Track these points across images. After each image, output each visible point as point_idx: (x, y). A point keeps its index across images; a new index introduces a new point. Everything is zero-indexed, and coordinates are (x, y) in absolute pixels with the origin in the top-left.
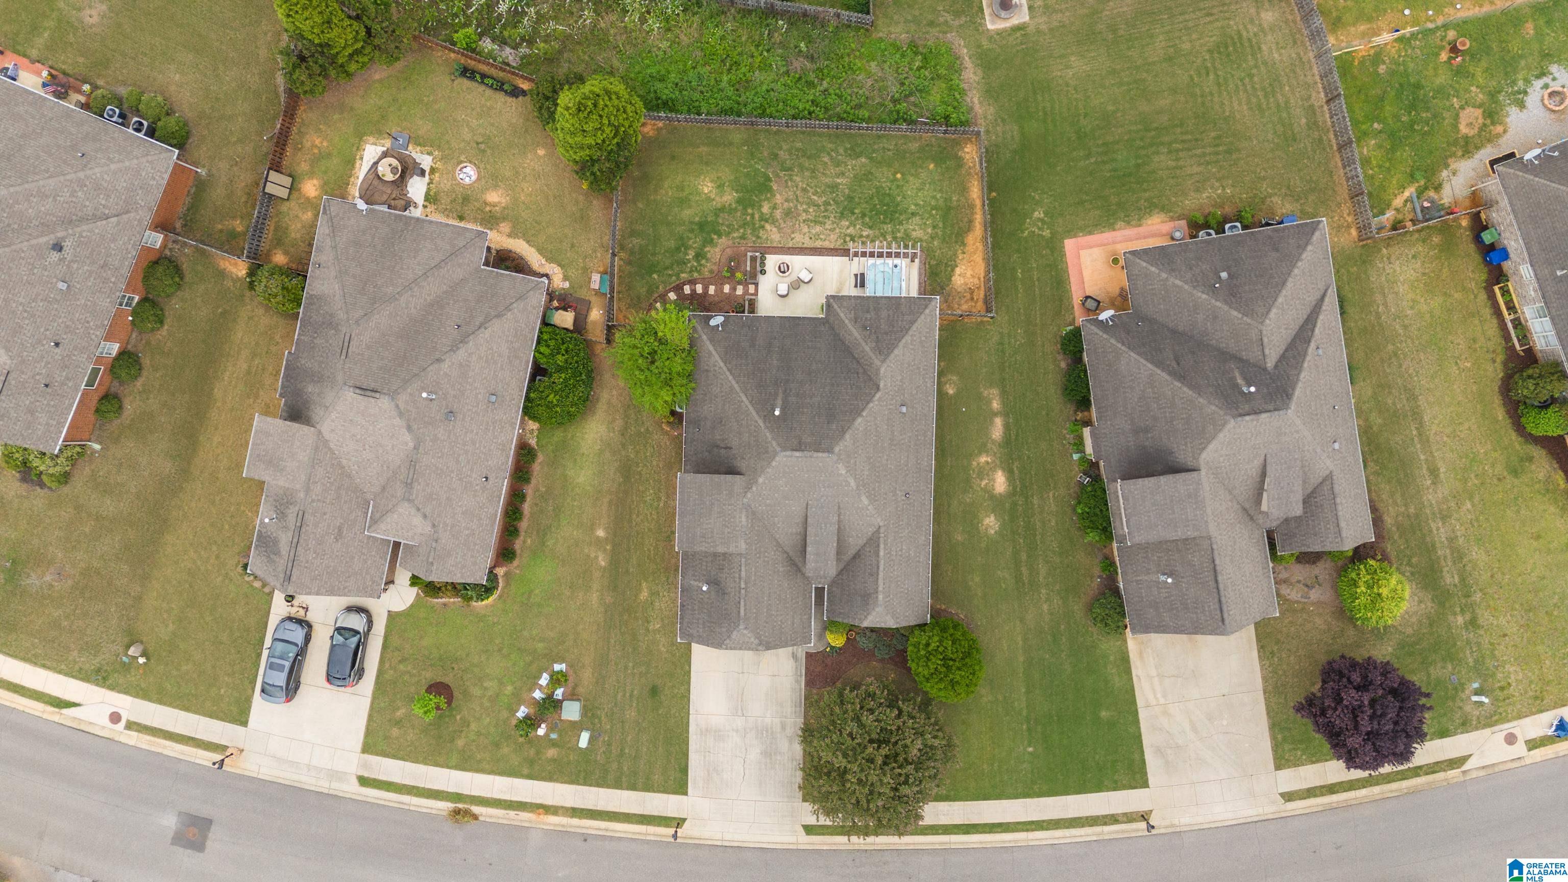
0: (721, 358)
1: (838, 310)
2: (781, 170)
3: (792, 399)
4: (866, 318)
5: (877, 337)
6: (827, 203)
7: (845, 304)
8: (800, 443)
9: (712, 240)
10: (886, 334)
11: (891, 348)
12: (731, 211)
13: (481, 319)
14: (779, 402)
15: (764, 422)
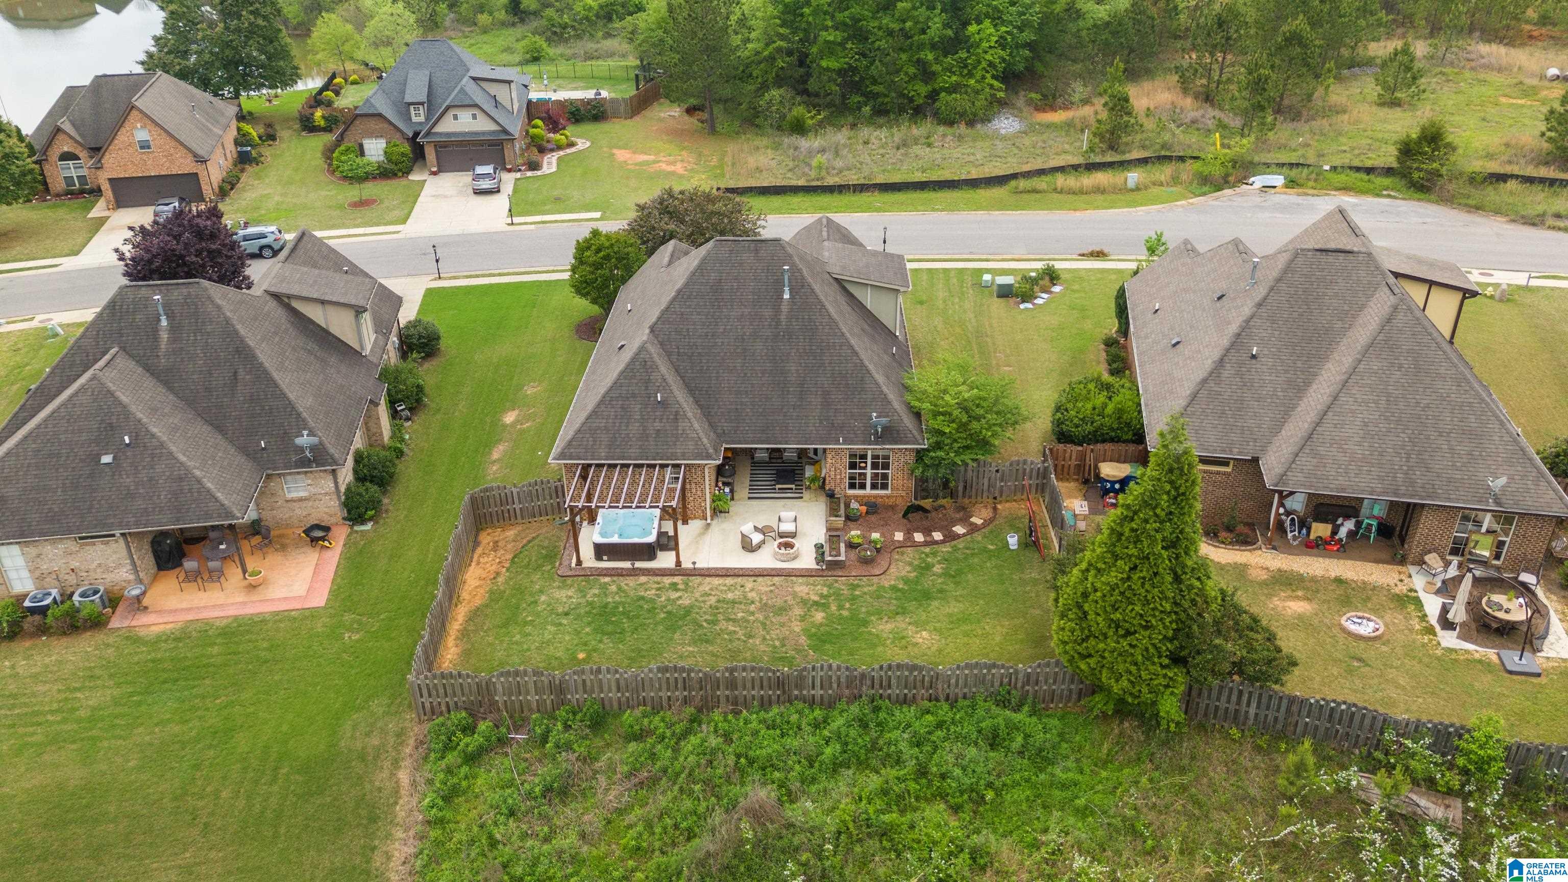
0: (868, 372)
1: (702, 434)
2: (793, 658)
3: (767, 313)
4: (661, 421)
5: (647, 388)
6: (714, 622)
7: (691, 446)
8: (757, 251)
9: (905, 583)
10: (634, 396)
11: (629, 371)
12: (879, 613)
13: (1225, 374)
14: (785, 308)
15: (803, 278)
